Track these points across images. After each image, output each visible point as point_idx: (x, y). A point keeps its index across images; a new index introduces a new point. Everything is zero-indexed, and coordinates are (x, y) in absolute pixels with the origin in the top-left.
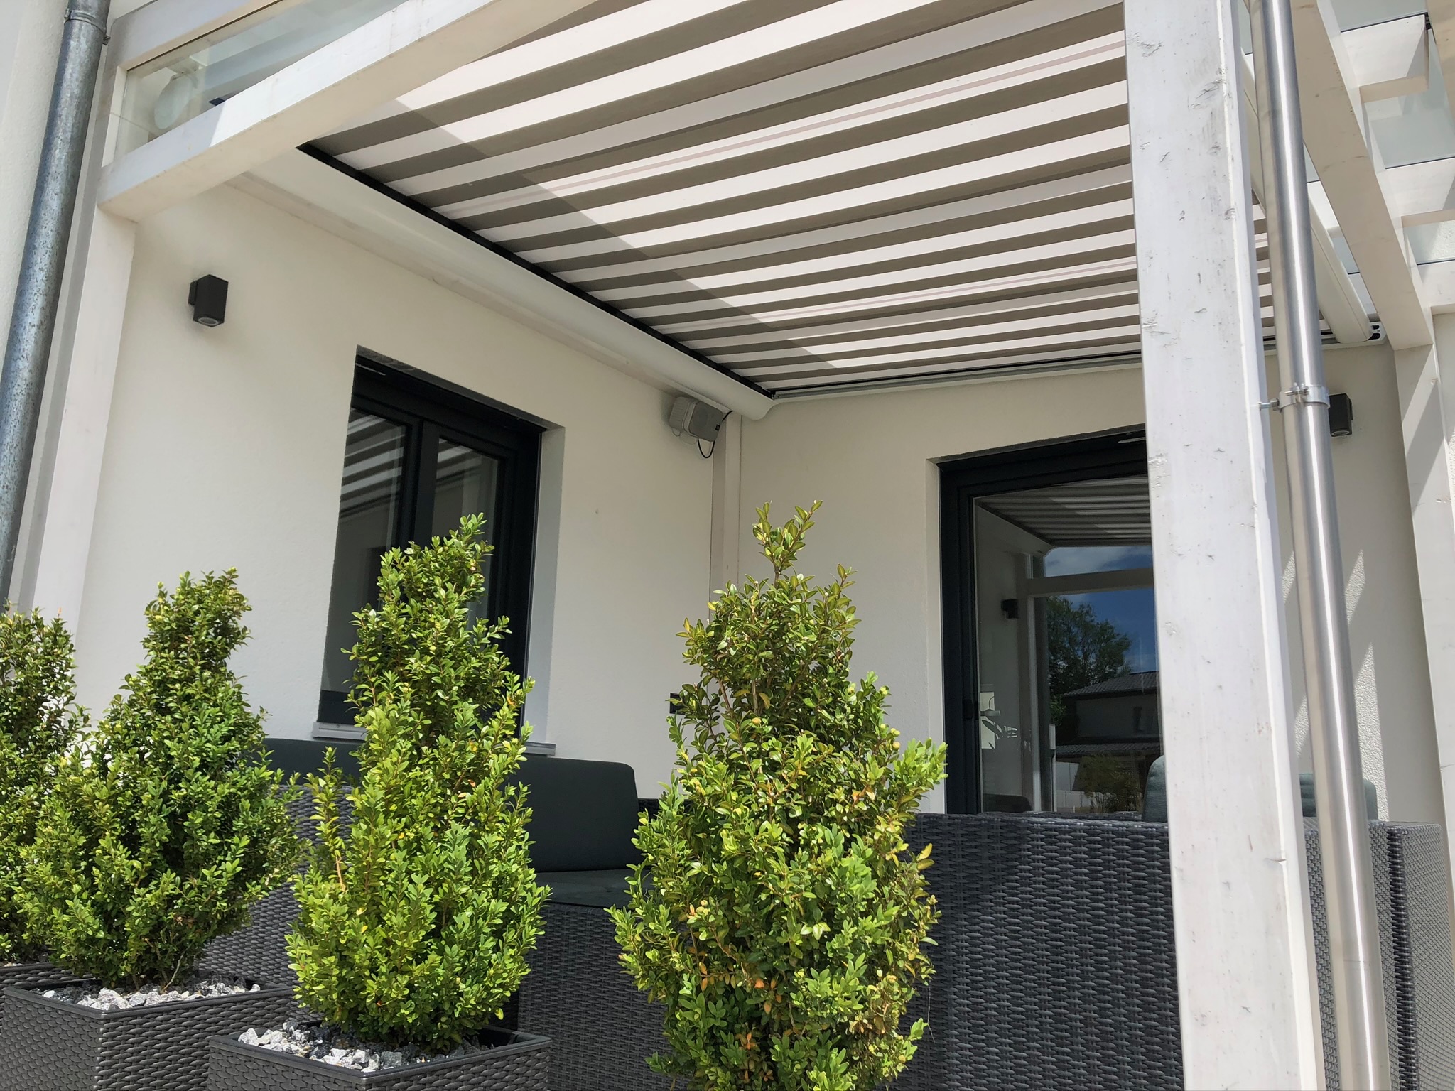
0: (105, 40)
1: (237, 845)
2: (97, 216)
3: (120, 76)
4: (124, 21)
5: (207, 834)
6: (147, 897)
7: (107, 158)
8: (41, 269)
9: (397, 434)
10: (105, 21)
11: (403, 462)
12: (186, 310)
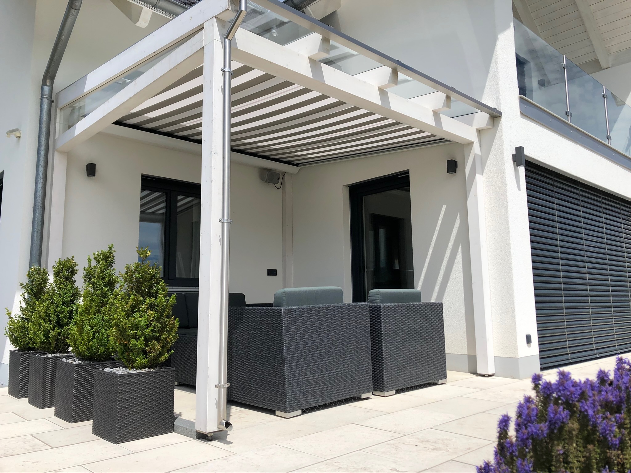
0: (53, 101)
1: (73, 321)
2: (55, 153)
3: (58, 111)
4: (57, 94)
5: (65, 319)
6: (52, 333)
7: (57, 136)
8: (41, 172)
9: (163, 199)
10: (51, 97)
11: (166, 207)
12: (86, 173)
